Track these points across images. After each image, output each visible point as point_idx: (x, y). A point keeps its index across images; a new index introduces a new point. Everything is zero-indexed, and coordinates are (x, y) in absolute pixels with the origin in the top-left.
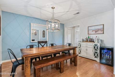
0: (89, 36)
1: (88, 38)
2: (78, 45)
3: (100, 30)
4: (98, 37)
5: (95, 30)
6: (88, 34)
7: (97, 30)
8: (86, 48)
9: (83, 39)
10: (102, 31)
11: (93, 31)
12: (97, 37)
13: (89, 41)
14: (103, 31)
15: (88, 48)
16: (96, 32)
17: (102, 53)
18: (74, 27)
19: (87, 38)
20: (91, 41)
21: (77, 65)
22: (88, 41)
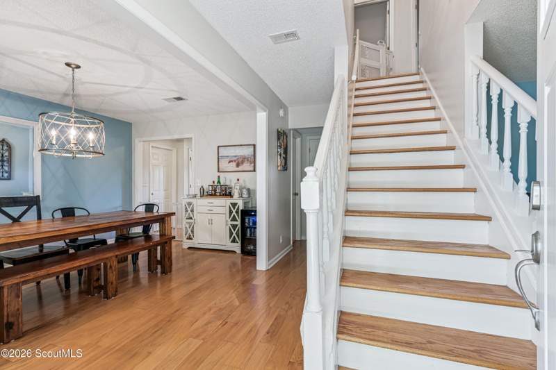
0: (219, 177)
1: (216, 184)
2: (186, 208)
3: (248, 160)
4: (244, 181)
5: (235, 159)
6: (218, 171)
7: (240, 160)
8: (209, 216)
9: (202, 187)
10: (251, 163)
11: (232, 161)
12: (241, 181)
13: (218, 194)
14: (253, 165)
15: (214, 217)
16: (238, 165)
17: (247, 224)
18: (180, 141)
19: (214, 182)
20: (225, 195)
21: (170, 271)
22: (215, 195)
